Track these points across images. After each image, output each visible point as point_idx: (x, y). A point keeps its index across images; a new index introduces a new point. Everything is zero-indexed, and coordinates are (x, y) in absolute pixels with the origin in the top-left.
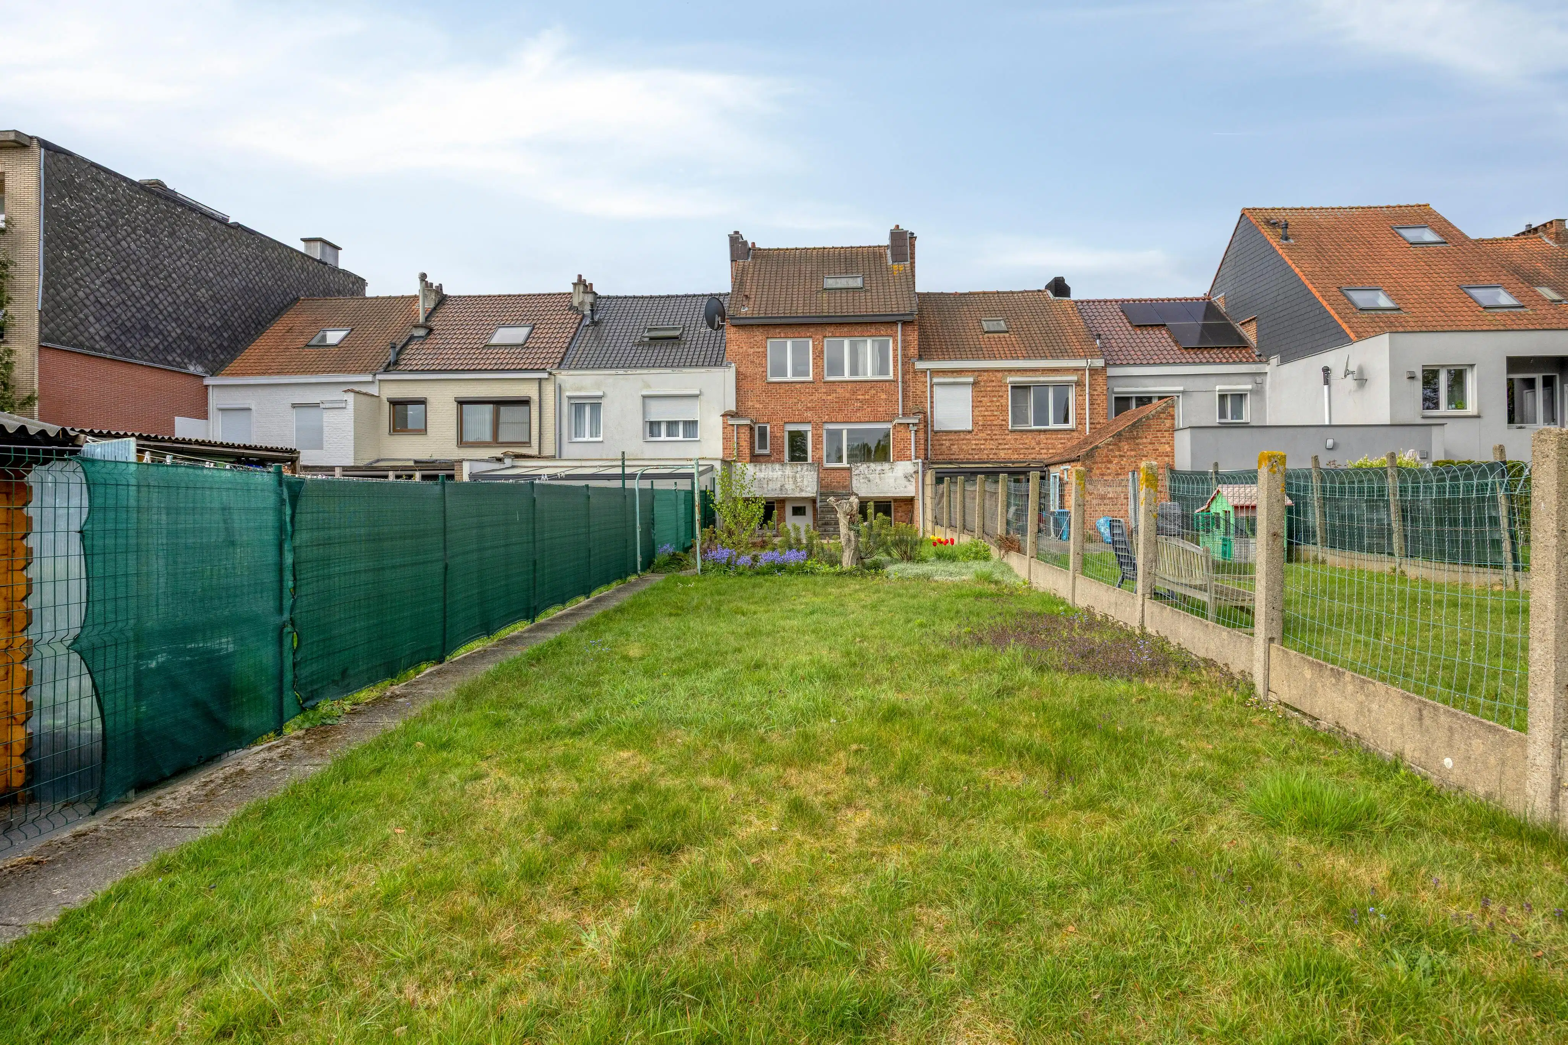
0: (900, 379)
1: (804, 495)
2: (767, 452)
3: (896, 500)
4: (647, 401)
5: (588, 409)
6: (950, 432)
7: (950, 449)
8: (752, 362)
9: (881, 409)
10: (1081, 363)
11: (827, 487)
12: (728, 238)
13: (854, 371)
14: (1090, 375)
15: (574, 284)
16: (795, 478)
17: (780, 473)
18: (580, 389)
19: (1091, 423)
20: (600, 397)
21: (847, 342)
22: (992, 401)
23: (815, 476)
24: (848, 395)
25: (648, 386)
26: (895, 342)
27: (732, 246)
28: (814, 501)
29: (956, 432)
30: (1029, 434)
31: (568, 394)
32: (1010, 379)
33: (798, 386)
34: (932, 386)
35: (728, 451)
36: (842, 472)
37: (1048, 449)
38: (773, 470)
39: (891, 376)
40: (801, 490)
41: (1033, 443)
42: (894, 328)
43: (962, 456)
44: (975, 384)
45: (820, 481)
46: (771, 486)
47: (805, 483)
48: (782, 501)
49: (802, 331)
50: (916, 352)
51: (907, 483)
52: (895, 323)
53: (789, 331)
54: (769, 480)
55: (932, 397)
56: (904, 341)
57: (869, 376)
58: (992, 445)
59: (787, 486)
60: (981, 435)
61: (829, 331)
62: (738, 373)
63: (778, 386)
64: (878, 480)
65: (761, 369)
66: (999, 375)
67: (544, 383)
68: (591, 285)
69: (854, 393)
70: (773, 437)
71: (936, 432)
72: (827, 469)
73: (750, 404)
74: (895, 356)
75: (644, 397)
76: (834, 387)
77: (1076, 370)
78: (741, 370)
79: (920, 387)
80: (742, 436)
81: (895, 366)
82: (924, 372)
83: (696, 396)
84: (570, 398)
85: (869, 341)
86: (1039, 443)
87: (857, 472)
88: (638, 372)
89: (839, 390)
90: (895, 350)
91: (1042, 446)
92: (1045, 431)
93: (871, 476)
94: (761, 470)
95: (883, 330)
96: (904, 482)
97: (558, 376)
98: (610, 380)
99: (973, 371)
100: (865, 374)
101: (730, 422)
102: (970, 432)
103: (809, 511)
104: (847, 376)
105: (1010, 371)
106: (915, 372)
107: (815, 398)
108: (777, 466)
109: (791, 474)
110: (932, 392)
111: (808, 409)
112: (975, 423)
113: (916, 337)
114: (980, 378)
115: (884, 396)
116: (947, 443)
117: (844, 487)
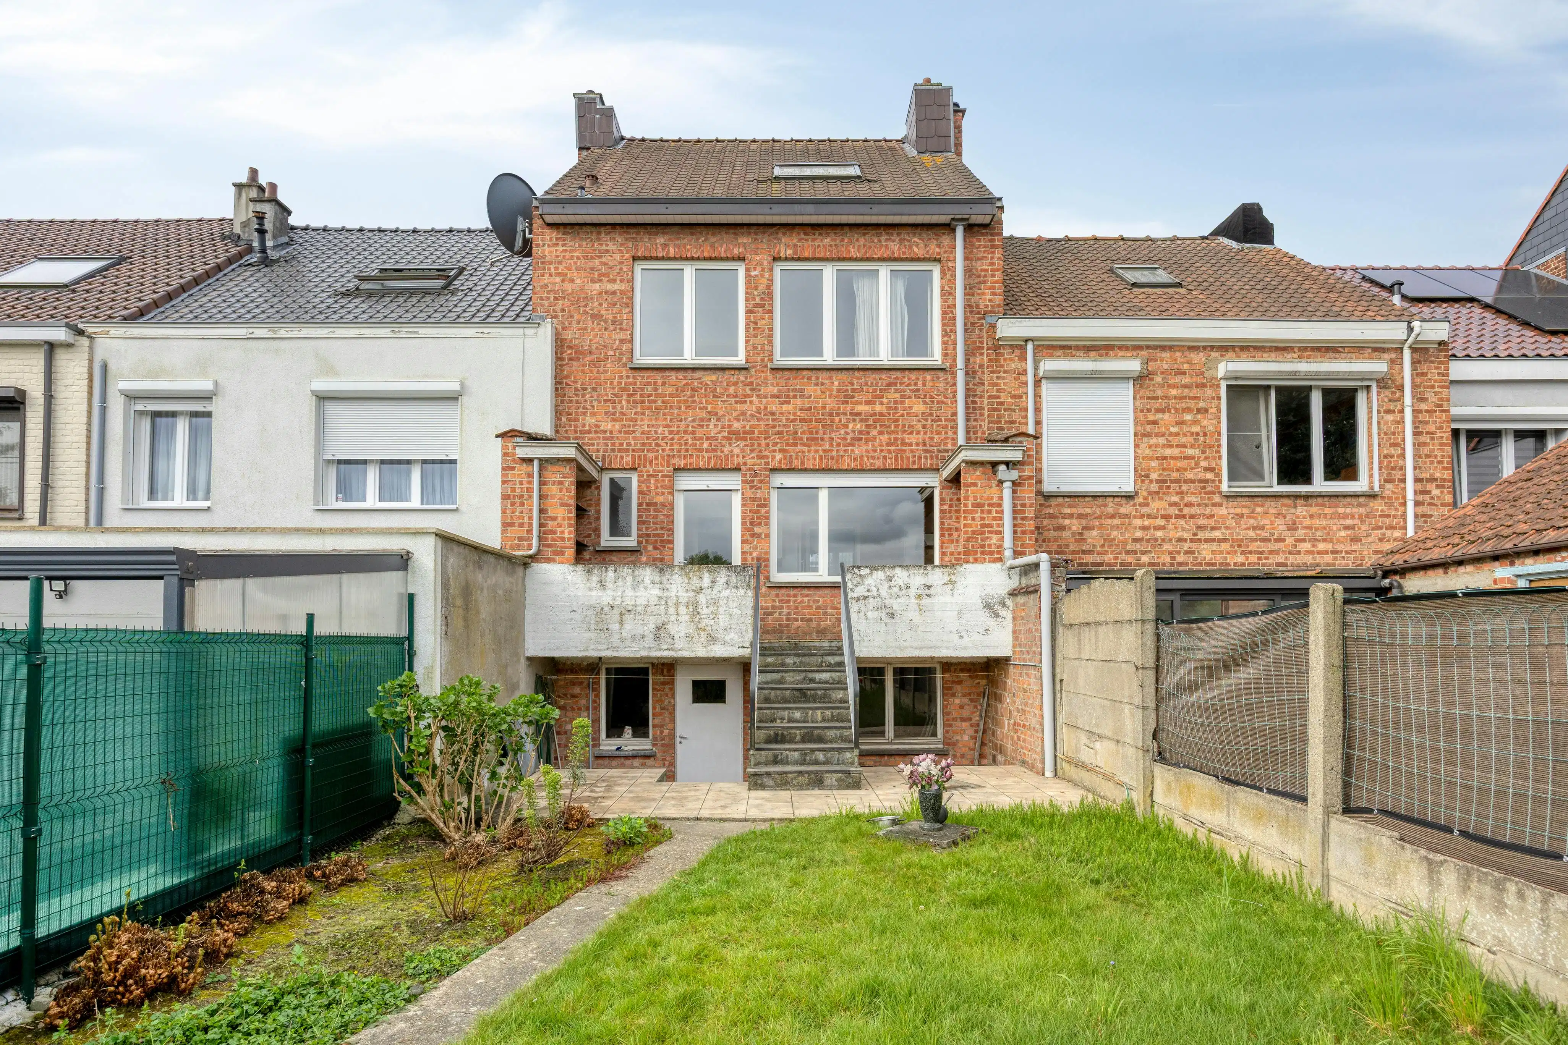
0: (960, 363)
1: (718, 651)
2: (630, 541)
3: (948, 665)
4: (332, 409)
5: (182, 427)
6: (1084, 496)
7: (1081, 540)
8: (596, 317)
9: (913, 439)
10: (1394, 331)
11: (779, 631)
12: (572, 102)
13: (846, 344)
14: (1414, 363)
15: (239, 186)
16: (694, 607)
17: (655, 591)
18: (154, 374)
19: (1417, 480)
20: (207, 397)
21: (829, 273)
22: (1180, 423)
23: (750, 601)
24: (831, 403)
25: (330, 370)
26: (948, 274)
27: (581, 117)
28: (745, 666)
29: (1095, 497)
30: (1268, 503)
31: (124, 385)
32: (1225, 367)
33: (709, 378)
34: (1038, 383)
35: (514, 532)
36: (817, 595)
37: (1314, 541)
38: (637, 584)
39: (936, 357)
40: (712, 640)
41: (1280, 527)
42: (946, 240)
43: (1109, 558)
44: (1140, 379)
45: (760, 616)
46: (630, 626)
47: (723, 620)
48: (668, 667)
49: (724, 245)
50: (998, 299)
51: (991, 622)
52: (948, 228)
53: (690, 244)
54: (625, 612)
55: (1038, 410)
56: (969, 272)
57: (885, 357)
58: (1181, 529)
59: (672, 628)
60: (1155, 505)
61: (785, 245)
62: (560, 344)
63: (658, 377)
64: (914, 615)
65: (618, 335)
66: (1198, 358)
67: (62, 358)
68: (273, 187)
69: (847, 398)
70: (646, 506)
71: (1048, 497)
72: (779, 587)
73: (590, 420)
74: (948, 311)
75: (322, 398)
76: (796, 383)
77: (1378, 349)
78: (568, 335)
79: (1009, 385)
80: (553, 490)
81: (948, 333)
82: (1019, 346)
83: (451, 398)
84: (131, 397)
85: (884, 272)
86: (1292, 528)
87: (860, 591)
88: (307, 332)
89: (811, 390)
90: (947, 294)
91: (1300, 533)
92: (1307, 497)
93: (896, 605)
94: (602, 584)
95: (919, 245)
96: (984, 619)
97: (100, 342)
98: (235, 351)
99: (1134, 347)
100: (874, 350)
101: (521, 452)
102: (1129, 497)
103: (734, 692)
104: (829, 356)
105: (1226, 348)
106: (997, 347)
107: (750, 408)
108: (647, 574)
109: (684, 597)
110: (1038, 396)
111: (734, 435)
112: (1142, 476)
113: (998, 263)
114: (1153, 367)
115: (919, 407)
116: (1075, 525)
117: (821, 632)
